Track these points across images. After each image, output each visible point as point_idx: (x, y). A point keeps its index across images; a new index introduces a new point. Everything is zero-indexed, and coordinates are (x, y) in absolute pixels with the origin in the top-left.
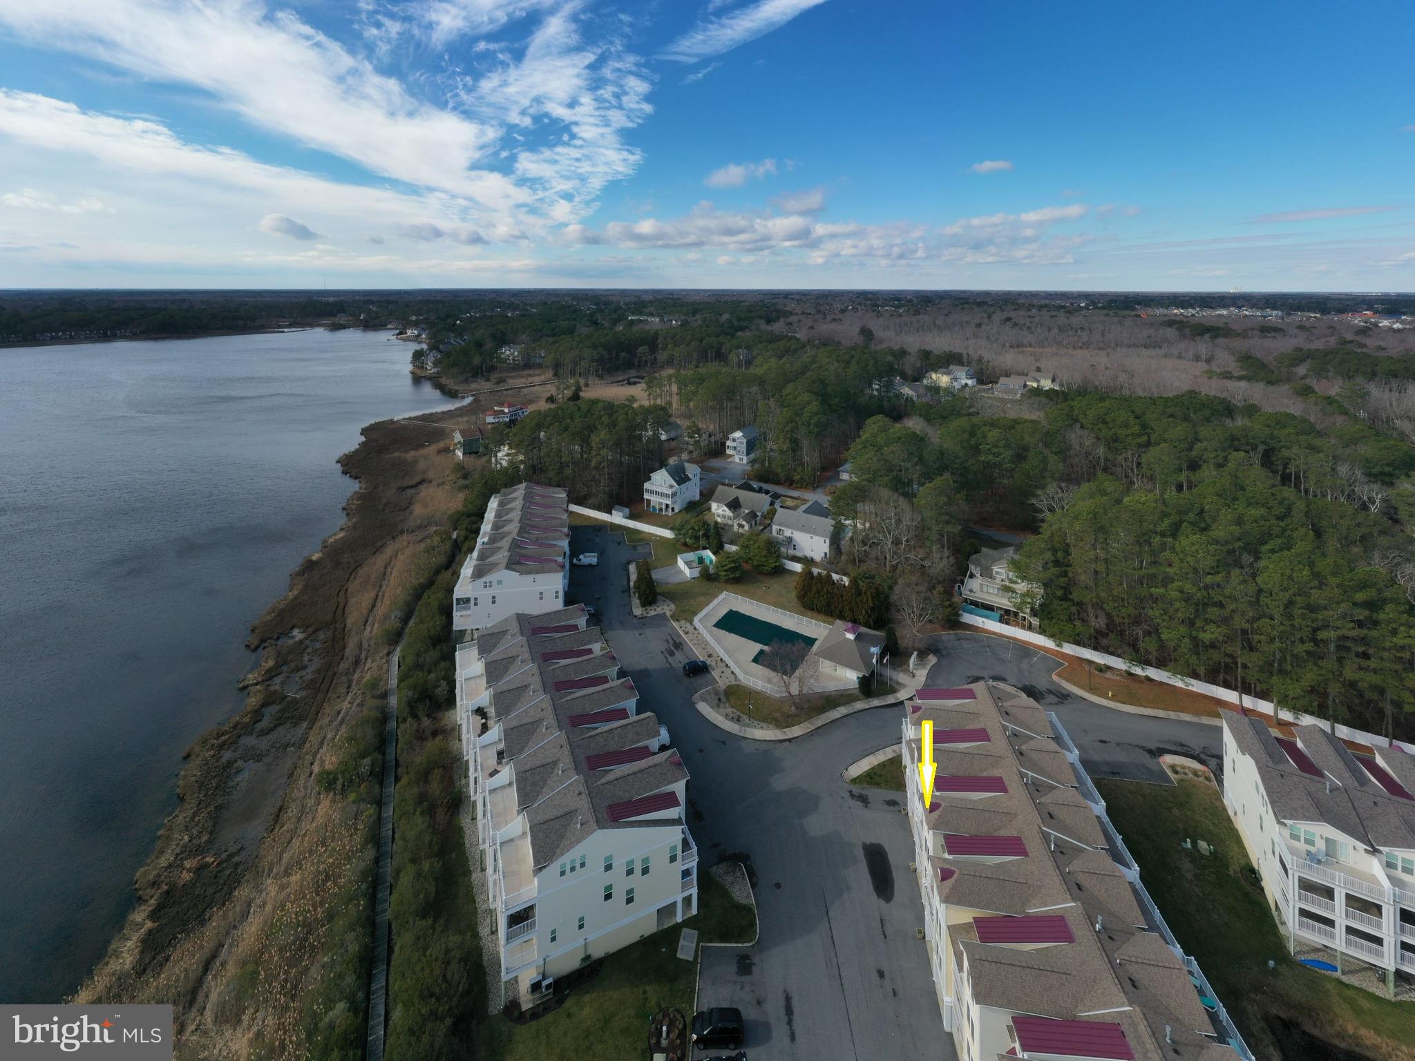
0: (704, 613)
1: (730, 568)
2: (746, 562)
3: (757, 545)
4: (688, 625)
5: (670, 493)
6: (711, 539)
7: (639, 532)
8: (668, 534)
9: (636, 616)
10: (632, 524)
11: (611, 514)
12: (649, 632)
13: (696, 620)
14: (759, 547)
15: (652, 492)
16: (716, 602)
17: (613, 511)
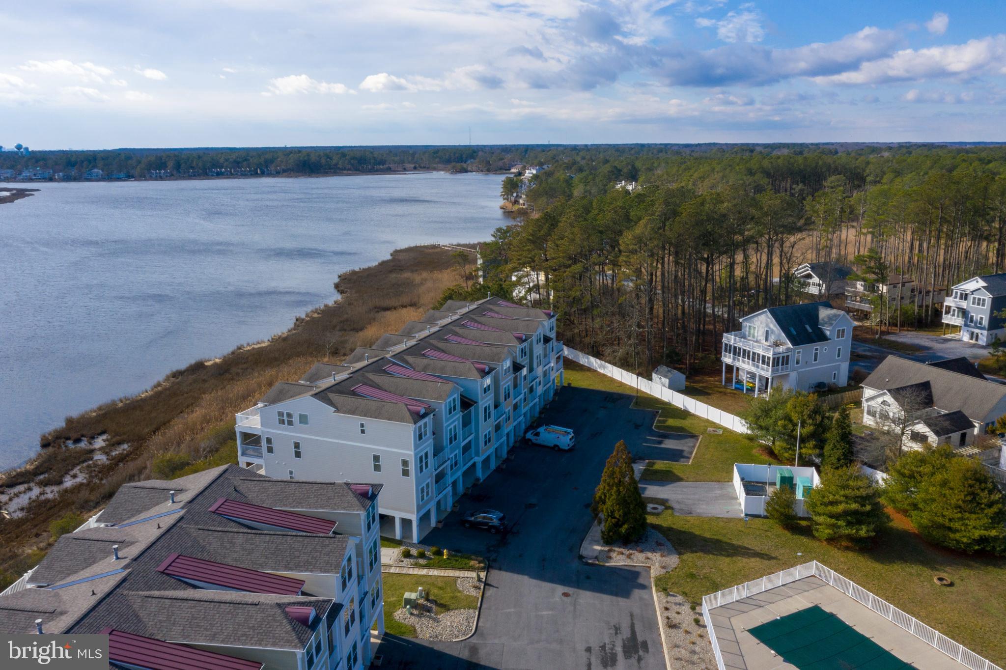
0: (736, 594)
1: (846, 513)
2: (905, 512)
3: (938, 477)
4: (686, 609)
5: (770, 354)
6: (827, 448)
7: (684, 414)
8: (736, 424)
9: (581, 557)
10: (680, 401)
11: (650, 379)
12: (587, 598)
13: (709, 604)
14: (944, 484)
15: (736, 352)
16: (781, 578)
17: (654, 376)
